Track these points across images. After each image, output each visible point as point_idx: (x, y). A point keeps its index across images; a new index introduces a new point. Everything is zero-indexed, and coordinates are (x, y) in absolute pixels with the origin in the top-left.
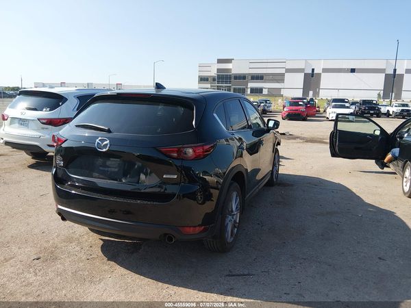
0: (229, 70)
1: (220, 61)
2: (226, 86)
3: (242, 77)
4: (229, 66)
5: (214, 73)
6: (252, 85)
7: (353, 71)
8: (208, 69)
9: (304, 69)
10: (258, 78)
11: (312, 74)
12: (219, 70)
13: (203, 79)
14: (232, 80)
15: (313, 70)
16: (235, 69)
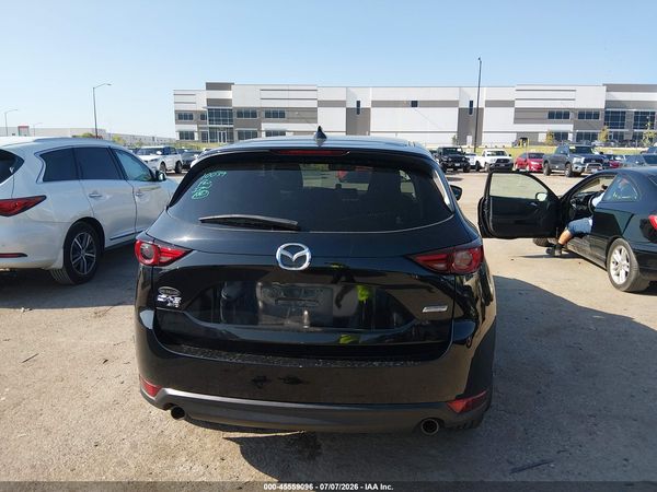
0: (228, 102)
1: (210, 86)
2: (225, 128)
3: (250, 113)
4: (227, 95)
5: (201, 105)
6: (266, 126)
7: (414, 104)
8: (191, 99)
9: (344, 102)
10: (277, 114)
11: (358, 109)
12: (210, 101)
13: (182, 117)
14: (235, 118)
15: (358, 103)
16: (238, 99)
